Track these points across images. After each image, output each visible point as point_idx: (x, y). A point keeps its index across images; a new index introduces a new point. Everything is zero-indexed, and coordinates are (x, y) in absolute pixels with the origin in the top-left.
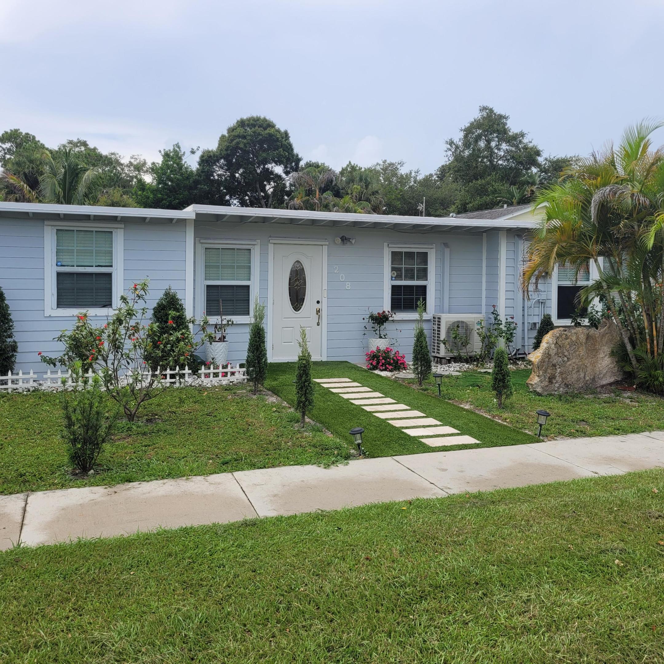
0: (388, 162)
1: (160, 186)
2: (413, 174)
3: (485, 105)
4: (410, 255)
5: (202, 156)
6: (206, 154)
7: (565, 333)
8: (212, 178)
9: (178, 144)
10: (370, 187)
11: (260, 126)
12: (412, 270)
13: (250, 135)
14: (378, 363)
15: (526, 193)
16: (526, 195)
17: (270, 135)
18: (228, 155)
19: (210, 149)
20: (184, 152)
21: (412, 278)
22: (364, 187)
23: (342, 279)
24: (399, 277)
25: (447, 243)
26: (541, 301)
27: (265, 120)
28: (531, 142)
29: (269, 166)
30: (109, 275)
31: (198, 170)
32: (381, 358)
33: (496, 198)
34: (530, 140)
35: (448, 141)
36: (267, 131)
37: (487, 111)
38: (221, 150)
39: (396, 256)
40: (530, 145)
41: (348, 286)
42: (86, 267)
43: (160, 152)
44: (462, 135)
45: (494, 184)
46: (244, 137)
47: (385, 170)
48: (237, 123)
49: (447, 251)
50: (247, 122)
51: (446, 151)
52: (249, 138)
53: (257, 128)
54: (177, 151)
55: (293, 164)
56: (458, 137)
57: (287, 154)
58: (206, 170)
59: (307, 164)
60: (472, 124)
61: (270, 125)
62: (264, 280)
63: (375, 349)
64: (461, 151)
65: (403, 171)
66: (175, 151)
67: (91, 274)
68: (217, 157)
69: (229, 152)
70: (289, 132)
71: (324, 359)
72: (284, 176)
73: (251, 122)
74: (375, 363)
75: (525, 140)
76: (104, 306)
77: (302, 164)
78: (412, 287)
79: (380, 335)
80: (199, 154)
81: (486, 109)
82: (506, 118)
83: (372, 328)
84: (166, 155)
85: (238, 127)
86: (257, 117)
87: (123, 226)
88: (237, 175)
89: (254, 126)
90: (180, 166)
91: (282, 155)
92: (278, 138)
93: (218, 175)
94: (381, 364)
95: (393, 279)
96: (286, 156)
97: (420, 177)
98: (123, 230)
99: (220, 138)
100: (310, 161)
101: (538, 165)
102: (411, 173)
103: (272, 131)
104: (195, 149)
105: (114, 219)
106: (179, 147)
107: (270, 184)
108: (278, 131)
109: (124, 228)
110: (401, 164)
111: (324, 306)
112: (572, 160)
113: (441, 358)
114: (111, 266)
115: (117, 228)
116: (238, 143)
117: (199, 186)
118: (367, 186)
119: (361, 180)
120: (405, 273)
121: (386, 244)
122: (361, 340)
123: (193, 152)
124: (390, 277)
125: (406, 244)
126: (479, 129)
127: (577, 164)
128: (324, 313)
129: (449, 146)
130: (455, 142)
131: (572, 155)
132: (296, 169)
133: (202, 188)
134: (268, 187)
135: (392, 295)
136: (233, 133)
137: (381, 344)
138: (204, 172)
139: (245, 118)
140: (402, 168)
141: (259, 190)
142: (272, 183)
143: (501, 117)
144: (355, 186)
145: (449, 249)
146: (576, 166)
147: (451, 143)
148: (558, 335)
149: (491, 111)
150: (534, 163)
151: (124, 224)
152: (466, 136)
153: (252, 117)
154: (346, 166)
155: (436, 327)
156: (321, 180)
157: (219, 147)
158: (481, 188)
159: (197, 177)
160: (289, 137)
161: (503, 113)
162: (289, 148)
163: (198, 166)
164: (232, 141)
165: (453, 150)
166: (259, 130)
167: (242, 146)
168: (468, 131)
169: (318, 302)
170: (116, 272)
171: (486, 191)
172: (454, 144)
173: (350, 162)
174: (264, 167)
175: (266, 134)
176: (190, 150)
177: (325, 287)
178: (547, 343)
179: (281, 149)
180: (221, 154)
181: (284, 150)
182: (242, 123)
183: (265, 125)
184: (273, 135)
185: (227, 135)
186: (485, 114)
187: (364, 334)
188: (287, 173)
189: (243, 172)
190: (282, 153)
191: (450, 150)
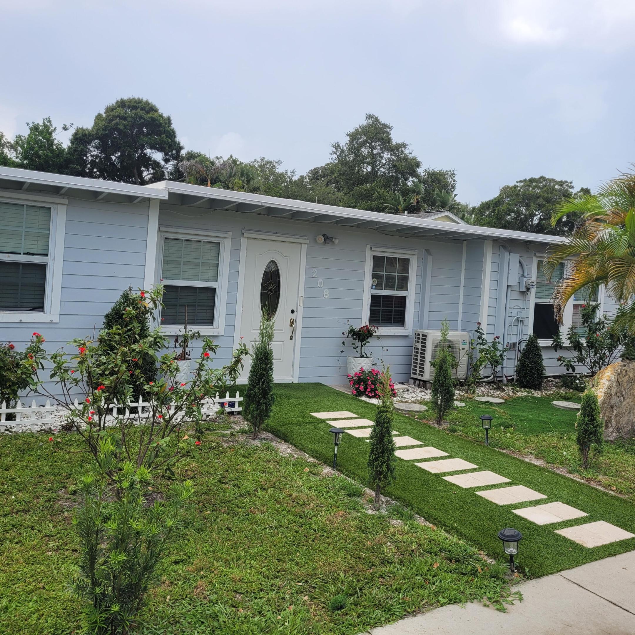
0: (266, 159)
1: (25, 162)
2: (289, 174)
3: (371, 113)
4: (391, 261)
5: (76, 134)
6: (80, 132)
7: (625, 368)
8: (85, 158)
9: (49, 118)
10: (251, 182)
11: (142, 109)
12: (393, 278)
13: (131, 117)
14: (366, 388)
15: (412, 201)
16: (413, 203)
17: (153, 119)
18: (105, 136)
19: (85, 127)
20: (55, 128)
21: (392, 288)
22: (246, 182)
23: (320, 285)
24: (378, 286)
25: (429, 250)
26: (520, 319)
27: (147, 103)
28: (411, 153)
29: (148, 151)
30: (43, 268)
31: (69, 148)
32: (370, 383)
33: (382, 204)
34: (411, 152)
35: (334, 144)
36: (150, 115)
37: (373, 119)
38: (98, 130)
39: (378, 262)
40: (410, 156)
41: (326, 293)
42: (10, 255)
43: (28, 124)
44: (347, 139)
45: (379, 190)
46: (125, 119)
47: (262, 167)
48: (117, 103)
49: (430, 258)
50: (128, 103)
51: (331, 154)
52: (130, 119)
53: (139, 110)
54: (47, 125)
55: (174, 152)
56: (344, 141)
57: (170, 141)
58: (80, 149)
59: (188, 153)
60: (357, 130)
61: (153, 109)
62: (233, 282)
63: (357, 370)
64: (346, 155)
65: (280, 170)
66: (45, 125)
67: (16, 265)
68: (93, 136)
69: (107, 132)
70: (172, 118)
71: (296, 380)
72: (163, 163)
73: (133, 103)
74: (362, 388)
75: (406, 151)
76: (33, 309)
77: (183, 152)
78: (391, 297)
79: (361, 353)
80: (72, 131)
81: (372, 117)
82: (390, 128)
83: (353, 344)
84: (35, 128)
85: (119, 107)
86: (139, 99)
87: (66, 201)
88: (114, 158)
89: (135, 108)
90: (51, 143)
91: (165, 142)
92: (161, 124)
93: (92, 156)
94: (369, 389)
95: (374, 287)
96: (169, 143)
97: (296, 178)
98: (66, 206)
99: (96, 117)
100: (192, 151)
101: (417, 176)
102: (286, 172)
103: (155, 115)
104: (68, 126)
105: (56, 190)
106: (50, 122)
107: (148, 171)
108: (161, 116)
109: (67, 205)
110: (279, 163)
111: (299, 318)
112: (448, 174)
113: (424, 382)
114: (47, 255)
115: (58, 204)
116: (117, 124)
117: (71, 165)
118: (248, 182)
119: (242, 175)
120: (386, 282)
121: (368, 247)
122: (338, 358)
123: (65, 128)
124: (371, 285)
125: (388, 248)
126: (365, 135)
127: (452, 178)
128: (299, 325)
129: (334, 150)
130: (341, 146)
131: (448, 169)
132: (177, 157)
133: (75, 168)
134: (145, 174)
135: (371, 306)
136: (112, 113)
137: (365, 364)
138: (78, 151)
139: (125, 98)
140: (279, 167)
141: (137, 176)
142: (150, 169)
143: (385, 126)
144: (236, 180)
145: (431, 257)
146: (451, 180)
147: (337, 146)
148: (619, 371)
149: (377, 119)
150: (414, 174)
151: (68, 198)
152: (351, 142)
153: (134, 99)
154: (227, 159)
155: (419, 346)
156: (214, 170)
157: (94, 126)
158: (366, 193)
159: (69, 156)
160: (171, 124)
161: (387, 123)
162: (172, 134)
163: (70, 145)
164: (111, 121)
165: (338, 154)
166: (141, 113)
167: (121, 127)
168: (353, 137)
169: (293, 312)
170: (52, 263)
171: (371, 196)
172: (340, 148)
173: (231, 156)
174: (142, 152)
175: (149, 118)
176: (63, 126)
177: (301, 294)
178: (609, 381)
179: (164, 135)
180: (97, 134)
181: (167, 136)
182: (122, 104)
183: (147, 109)
184: (157, 120)
185: (104, 115)
186: (371, 122)
187: (342, 352)
188: (167, 161)
189: (121, 155)
190: (164, 139)
191: (336, 153)
